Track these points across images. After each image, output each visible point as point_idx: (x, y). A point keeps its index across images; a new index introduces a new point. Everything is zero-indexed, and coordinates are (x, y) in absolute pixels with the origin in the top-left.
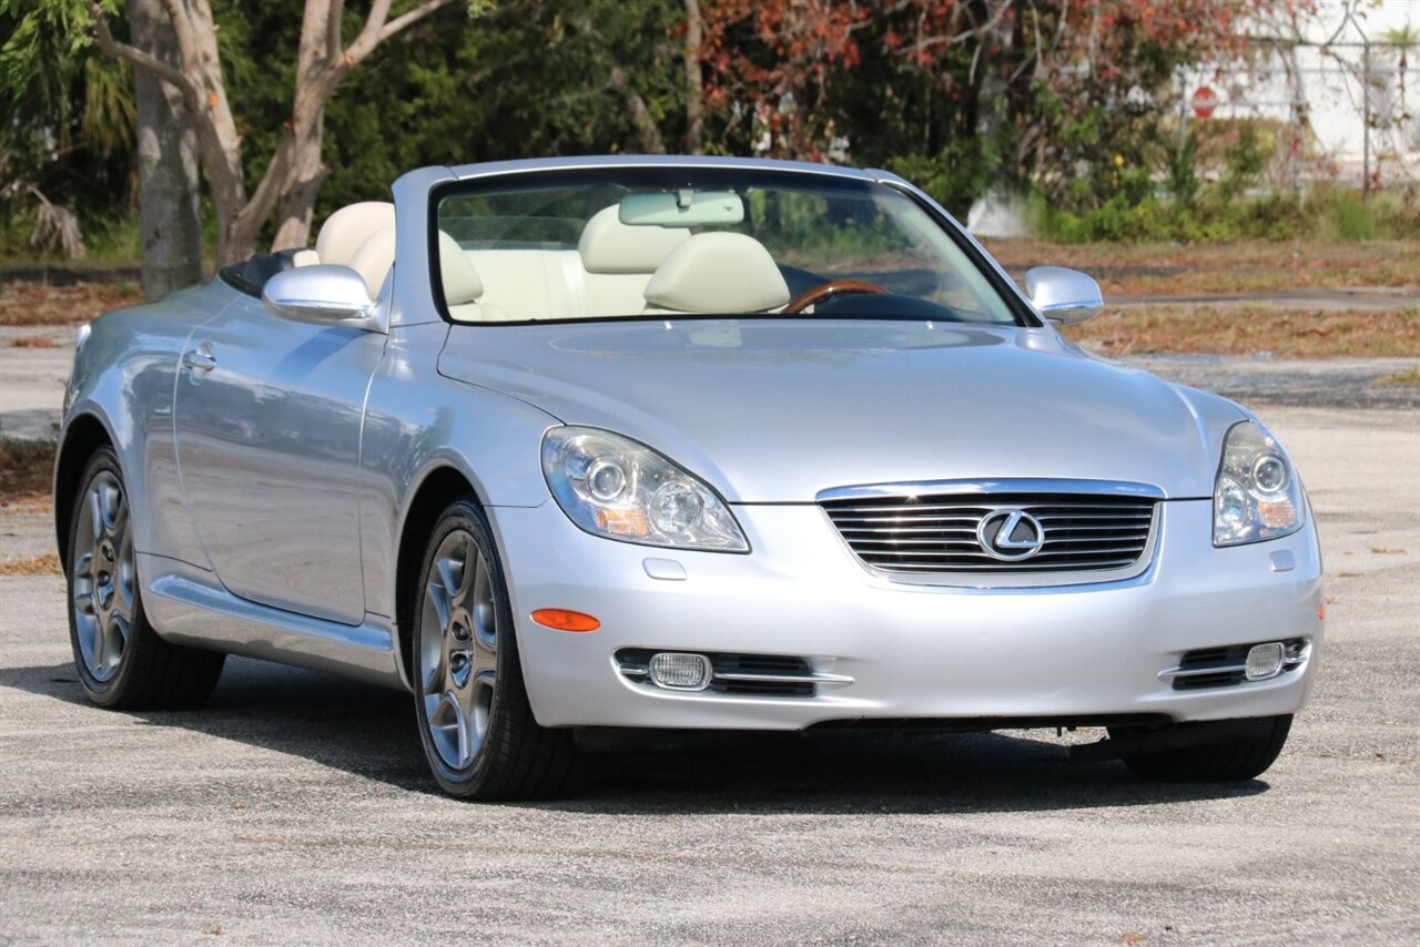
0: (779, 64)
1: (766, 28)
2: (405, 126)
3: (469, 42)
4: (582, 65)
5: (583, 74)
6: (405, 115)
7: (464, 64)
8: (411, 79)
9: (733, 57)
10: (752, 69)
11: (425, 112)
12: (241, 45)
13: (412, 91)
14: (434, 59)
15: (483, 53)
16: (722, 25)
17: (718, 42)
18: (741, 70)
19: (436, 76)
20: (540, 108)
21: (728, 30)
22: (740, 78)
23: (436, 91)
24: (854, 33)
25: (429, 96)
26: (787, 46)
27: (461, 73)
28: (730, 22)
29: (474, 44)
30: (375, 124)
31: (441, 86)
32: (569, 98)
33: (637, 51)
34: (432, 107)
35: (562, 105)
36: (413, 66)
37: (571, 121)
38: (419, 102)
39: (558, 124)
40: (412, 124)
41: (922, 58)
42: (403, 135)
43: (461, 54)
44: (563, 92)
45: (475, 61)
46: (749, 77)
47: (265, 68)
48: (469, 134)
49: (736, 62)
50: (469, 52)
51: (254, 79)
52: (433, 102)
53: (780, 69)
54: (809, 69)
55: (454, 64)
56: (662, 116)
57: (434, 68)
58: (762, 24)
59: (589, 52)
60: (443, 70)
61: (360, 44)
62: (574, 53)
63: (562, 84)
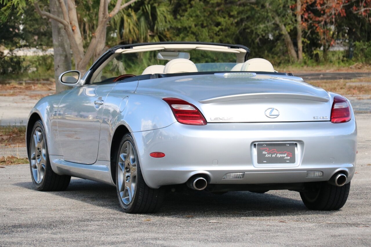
0: (322, 16)
1: (319, 5)
2: (216, 34)
3: (234, 10)
4: (265, 17)
5: (265, 19)
6: (216, 31)
7: (232, 16)
8: (218, 21)
9: (309, 14)
10: (314, 17)
11: (221, 30)
12: (169, 11)
13: (218, 24)
14: (225, 15)
15: (238, 13)
16: (306, 5)
17: (305, 9)
18: (311, 17)
19: (225, 20)
20: (253, 29)
21: (307, 6)
22: (311, 19)
23: (225, 24)
24: (343, 7)
25: (223, 25)
26: (324, 11)
27: (232, 19)
28: (309, 4)
29: (236, 11)
30: (207, 34)
31: (226, 23)
32: (262, 26)
33: (281, 12)
34: (224, 29)
35: (260, 28)
36: (218, 17)
37: (262, 33)
38: (220, 27)
39: (259, 33)
40: (218, 34)
41: (363, 14)
42: (215, 37)
43: (232, 14)
44: (260, 24)
45: (236, 15)
46: (313, 19)
47: (176, 18)
48: (234, 36)
49: (310, 15)
50: (234, 13)
51: (172, 21)
52: (224, 27)
53: (323, 17)
54: (331, 17)
55: (230, 16)
56: (289, 31)
57: (224, 18)
58: (318, 4)
59: (267, 12)
60: (227, 18)
61: (114, 11)
62: (263, 13)
63: (260, 22)
